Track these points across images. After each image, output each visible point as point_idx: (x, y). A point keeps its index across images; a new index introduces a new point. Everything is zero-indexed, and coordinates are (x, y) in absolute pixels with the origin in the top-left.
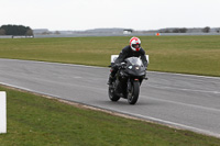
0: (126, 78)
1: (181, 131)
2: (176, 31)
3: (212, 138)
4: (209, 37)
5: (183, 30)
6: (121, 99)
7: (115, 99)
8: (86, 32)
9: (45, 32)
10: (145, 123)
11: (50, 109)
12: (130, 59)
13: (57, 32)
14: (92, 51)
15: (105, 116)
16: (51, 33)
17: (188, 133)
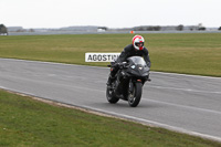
0: (128, 78)
1: (154, 129)
2: (150, 28)
3: (185, 136)
4: (183, 35)
5: (157, 28)
6: (121, 101)
7: (113, 101)
8: (60, 30)
9: (20, 30)
10: (119, 120)
11: (24, 106)
12: (133, 58)
13: (32, 30)
14: (66, 49)
15: (79, 114)
16: (25, 30)
17: (162, 131)
